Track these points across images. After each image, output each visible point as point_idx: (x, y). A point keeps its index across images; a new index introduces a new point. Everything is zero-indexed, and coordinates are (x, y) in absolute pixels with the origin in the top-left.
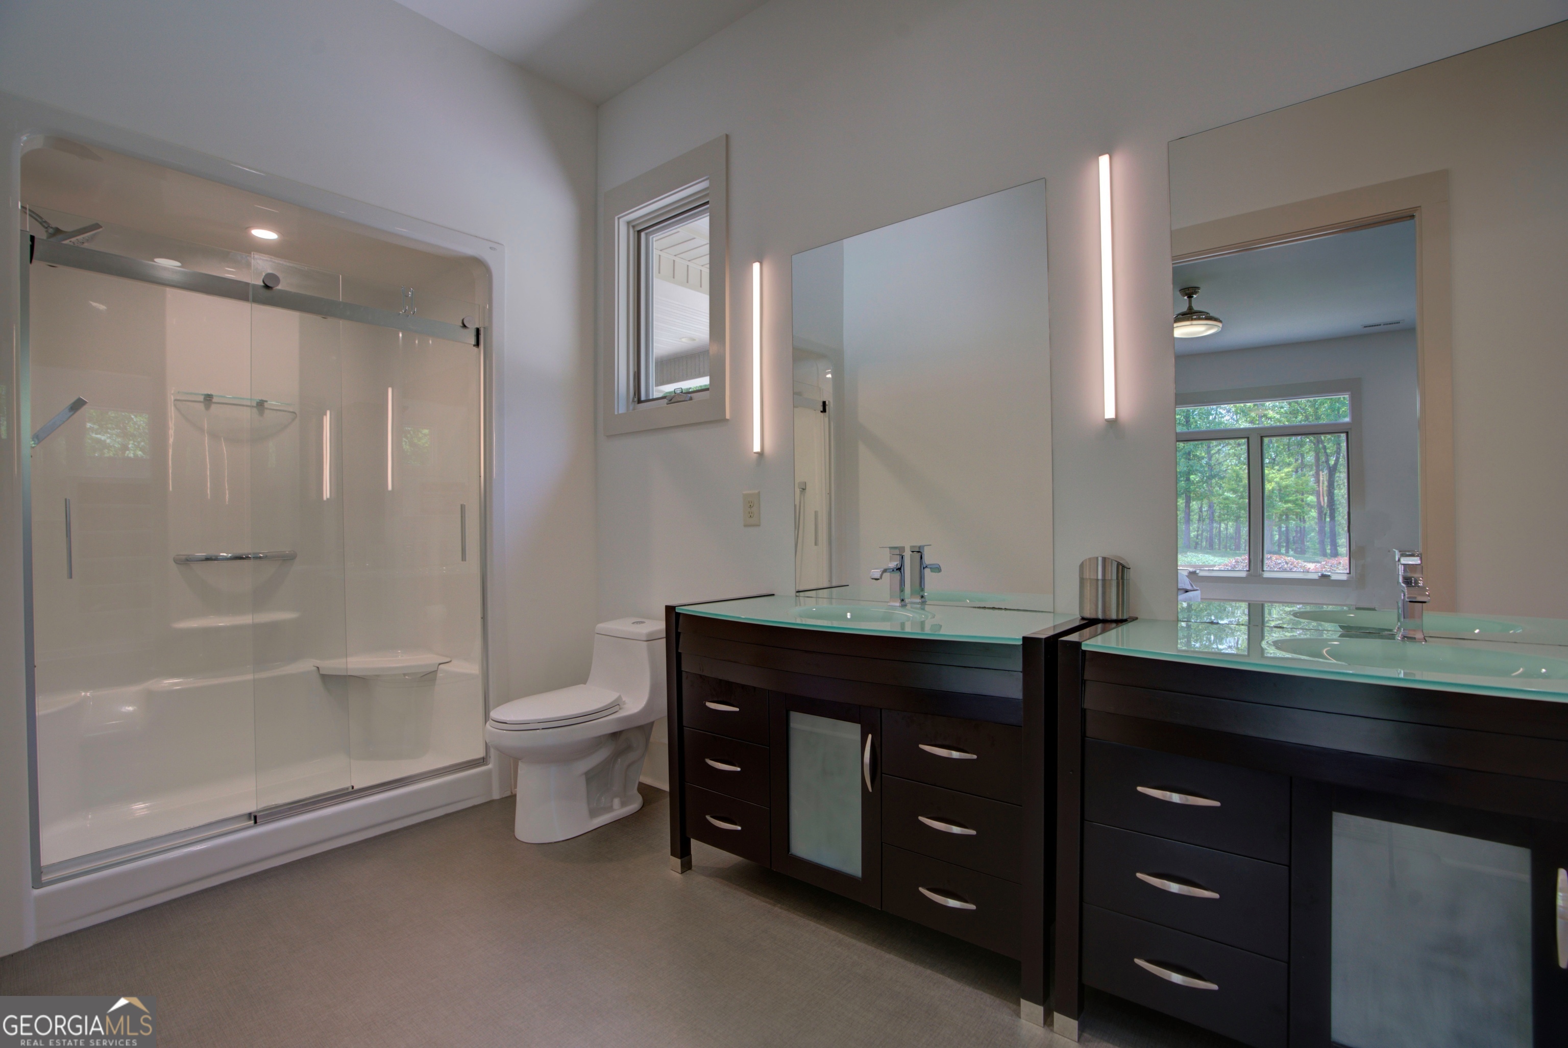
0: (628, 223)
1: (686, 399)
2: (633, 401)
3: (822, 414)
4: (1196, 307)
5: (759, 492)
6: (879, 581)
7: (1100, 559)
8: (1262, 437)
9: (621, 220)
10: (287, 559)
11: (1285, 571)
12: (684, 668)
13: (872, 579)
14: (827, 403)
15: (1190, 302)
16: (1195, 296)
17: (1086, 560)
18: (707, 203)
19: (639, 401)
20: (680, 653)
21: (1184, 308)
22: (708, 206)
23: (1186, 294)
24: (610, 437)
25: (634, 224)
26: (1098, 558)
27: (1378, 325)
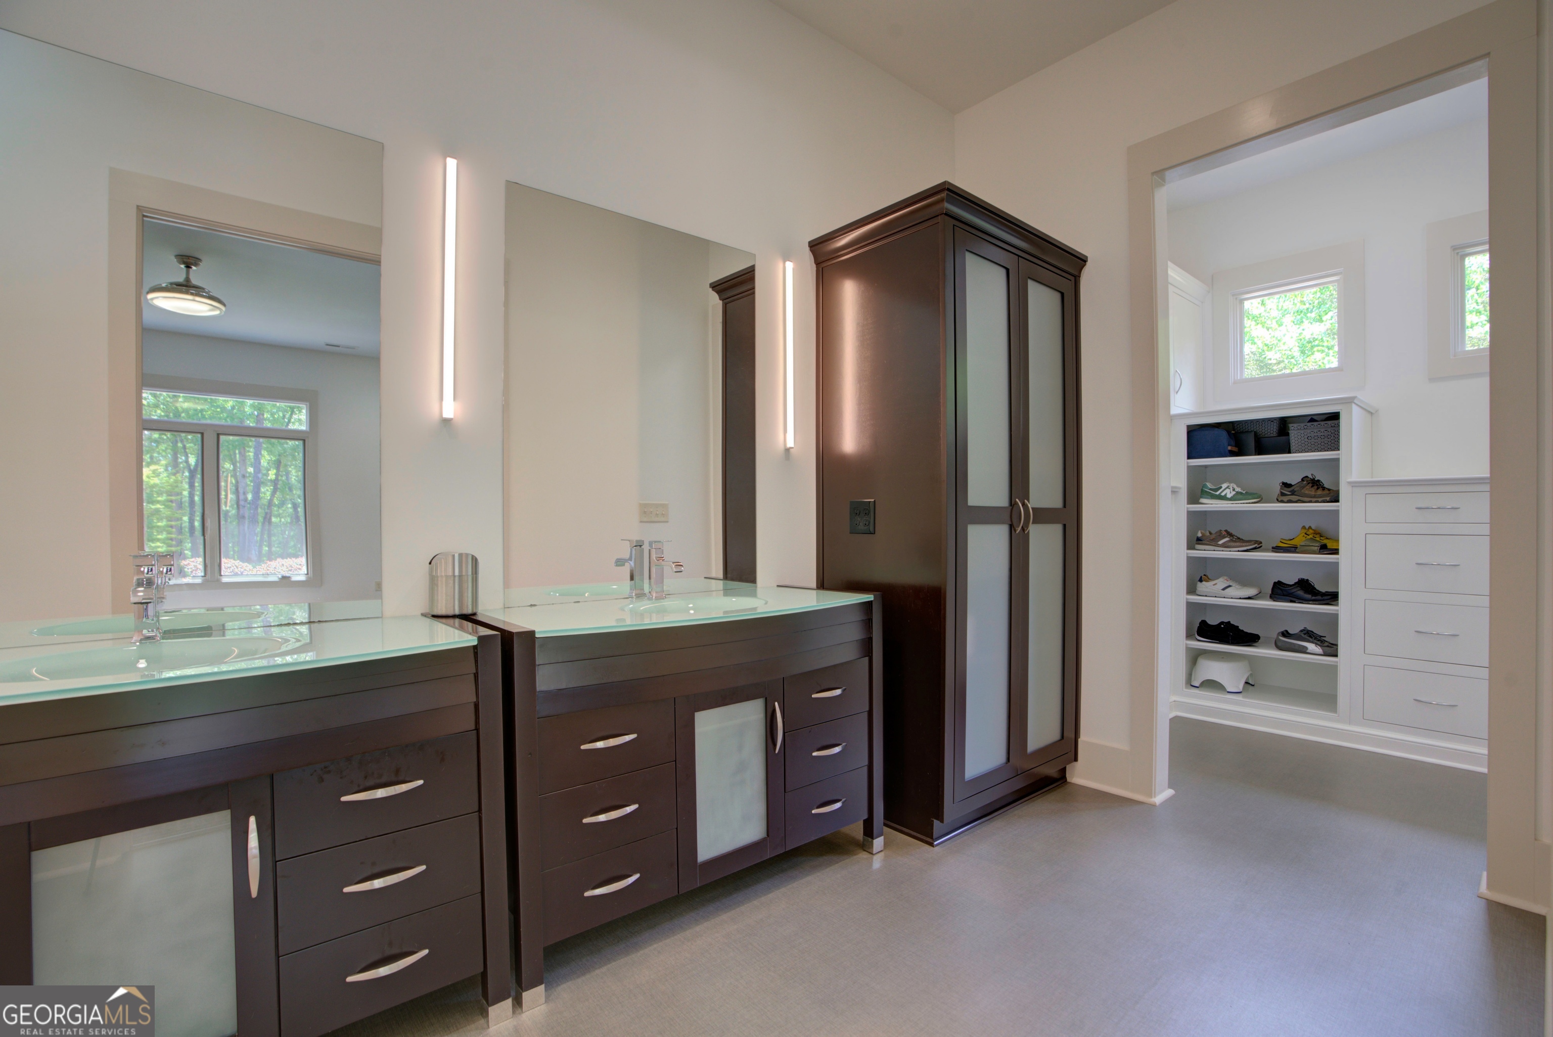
4: (195, 281)
8: (218, 435)
11: (236, 574)
15: (188, 273)
16: (194, 268)
21: (181, 279)
23: (184, 263)
26: (454, 556)
27: (338, 346)
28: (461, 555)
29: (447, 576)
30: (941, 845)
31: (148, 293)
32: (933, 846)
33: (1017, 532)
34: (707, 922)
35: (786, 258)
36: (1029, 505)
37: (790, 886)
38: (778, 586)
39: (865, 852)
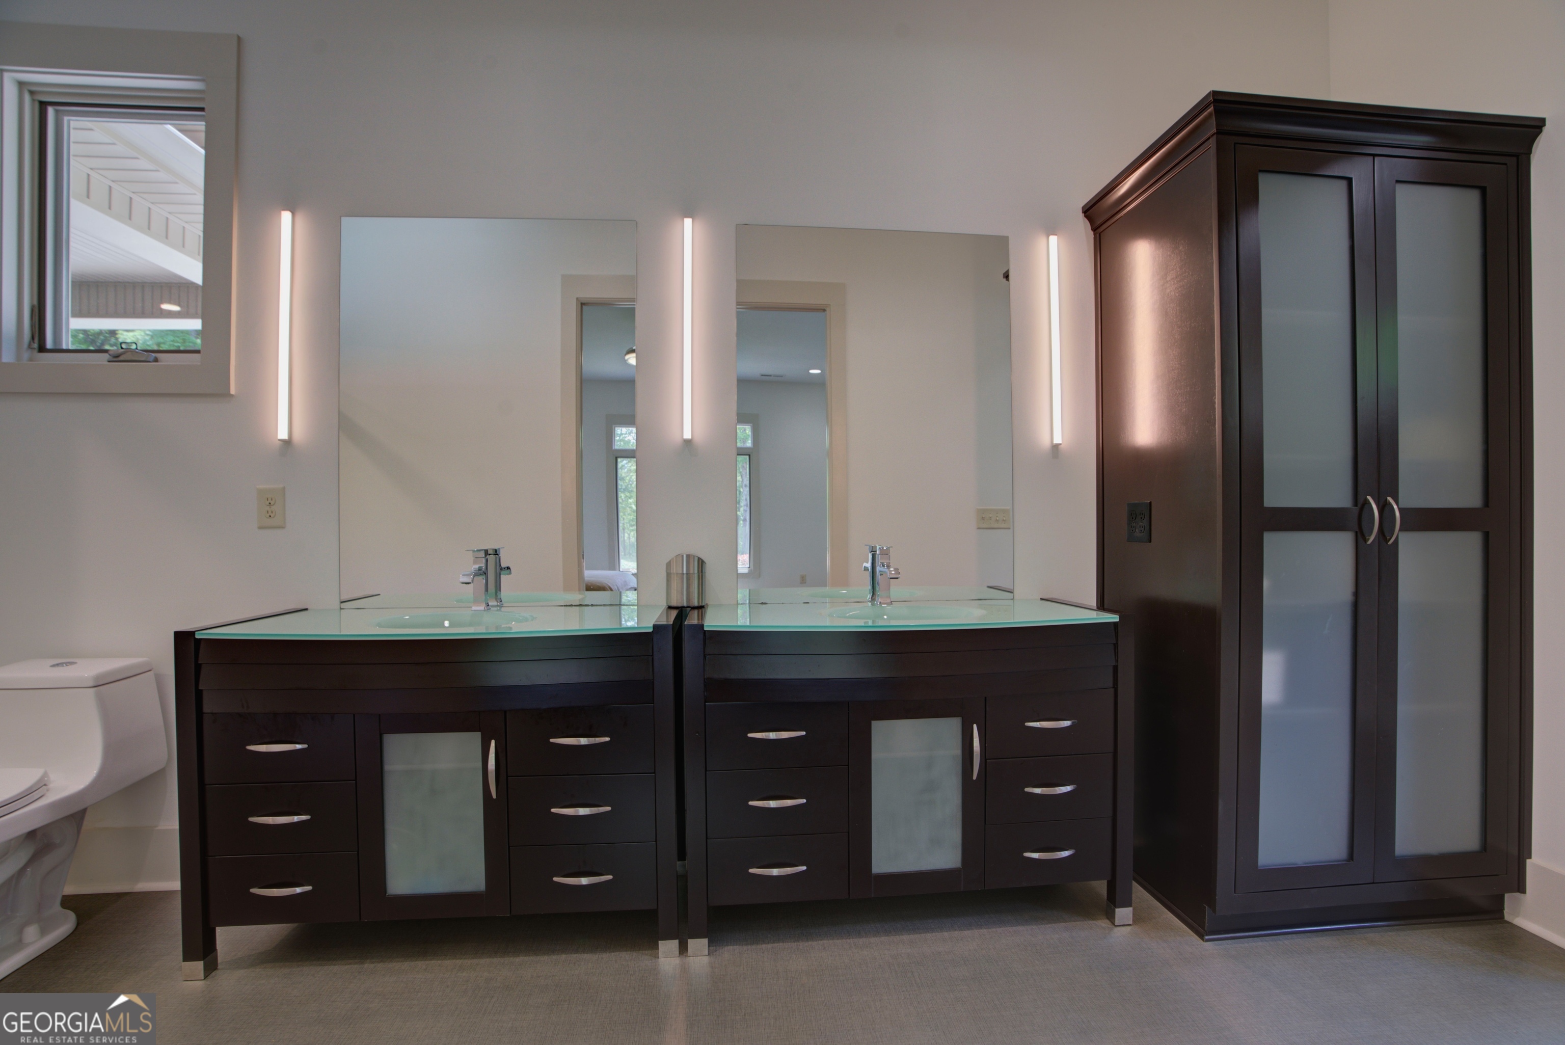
1: (148, 360)
2: (30, 347)
5: (281, 487)
6: (470, 584)
7: (685, 556)
12: (207, 708)
13: (463, 583)
17: (673, 559)
20: (202, 691)
26: (683, 556)
27: (771, 376)
28: (688, 556)
29: (677, 573)
30: (1216, 942)
31: (625, 355)
32: (1203, 940)
33: (1369, 542)
34: (886, 937)
35: (1050, 230)
36: (1395, 507)
37: (994, 930)
38: (1041, 599)
39: (1107, 921)
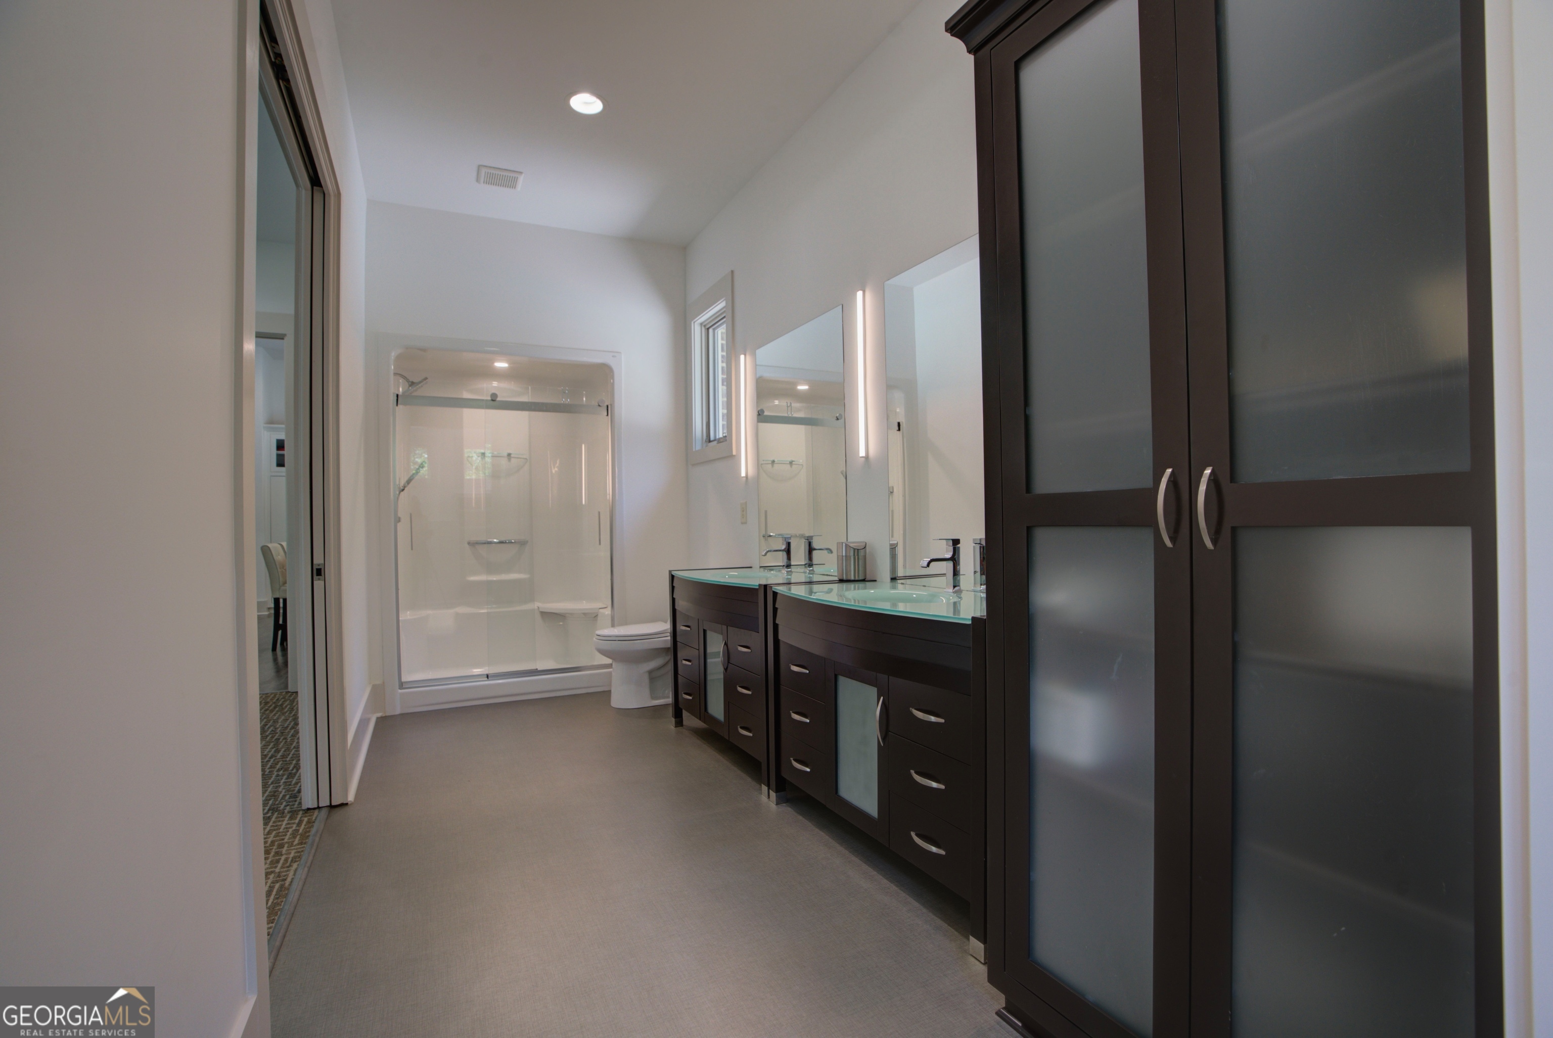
0: (701, 324)
2: (706, 441)
3: (898, 432)
5: (746, 502)
9: (696, 323)
10: (522, 543)
14: (901, 424)
18: (724, 317)
19: (710, 441)
22: (724, 320)
24: (693, 465)
25: (704, 324)
